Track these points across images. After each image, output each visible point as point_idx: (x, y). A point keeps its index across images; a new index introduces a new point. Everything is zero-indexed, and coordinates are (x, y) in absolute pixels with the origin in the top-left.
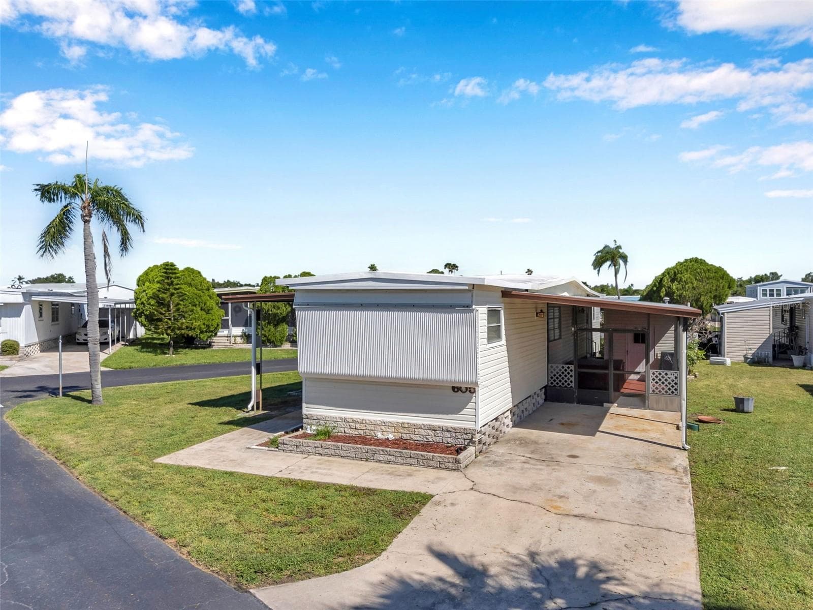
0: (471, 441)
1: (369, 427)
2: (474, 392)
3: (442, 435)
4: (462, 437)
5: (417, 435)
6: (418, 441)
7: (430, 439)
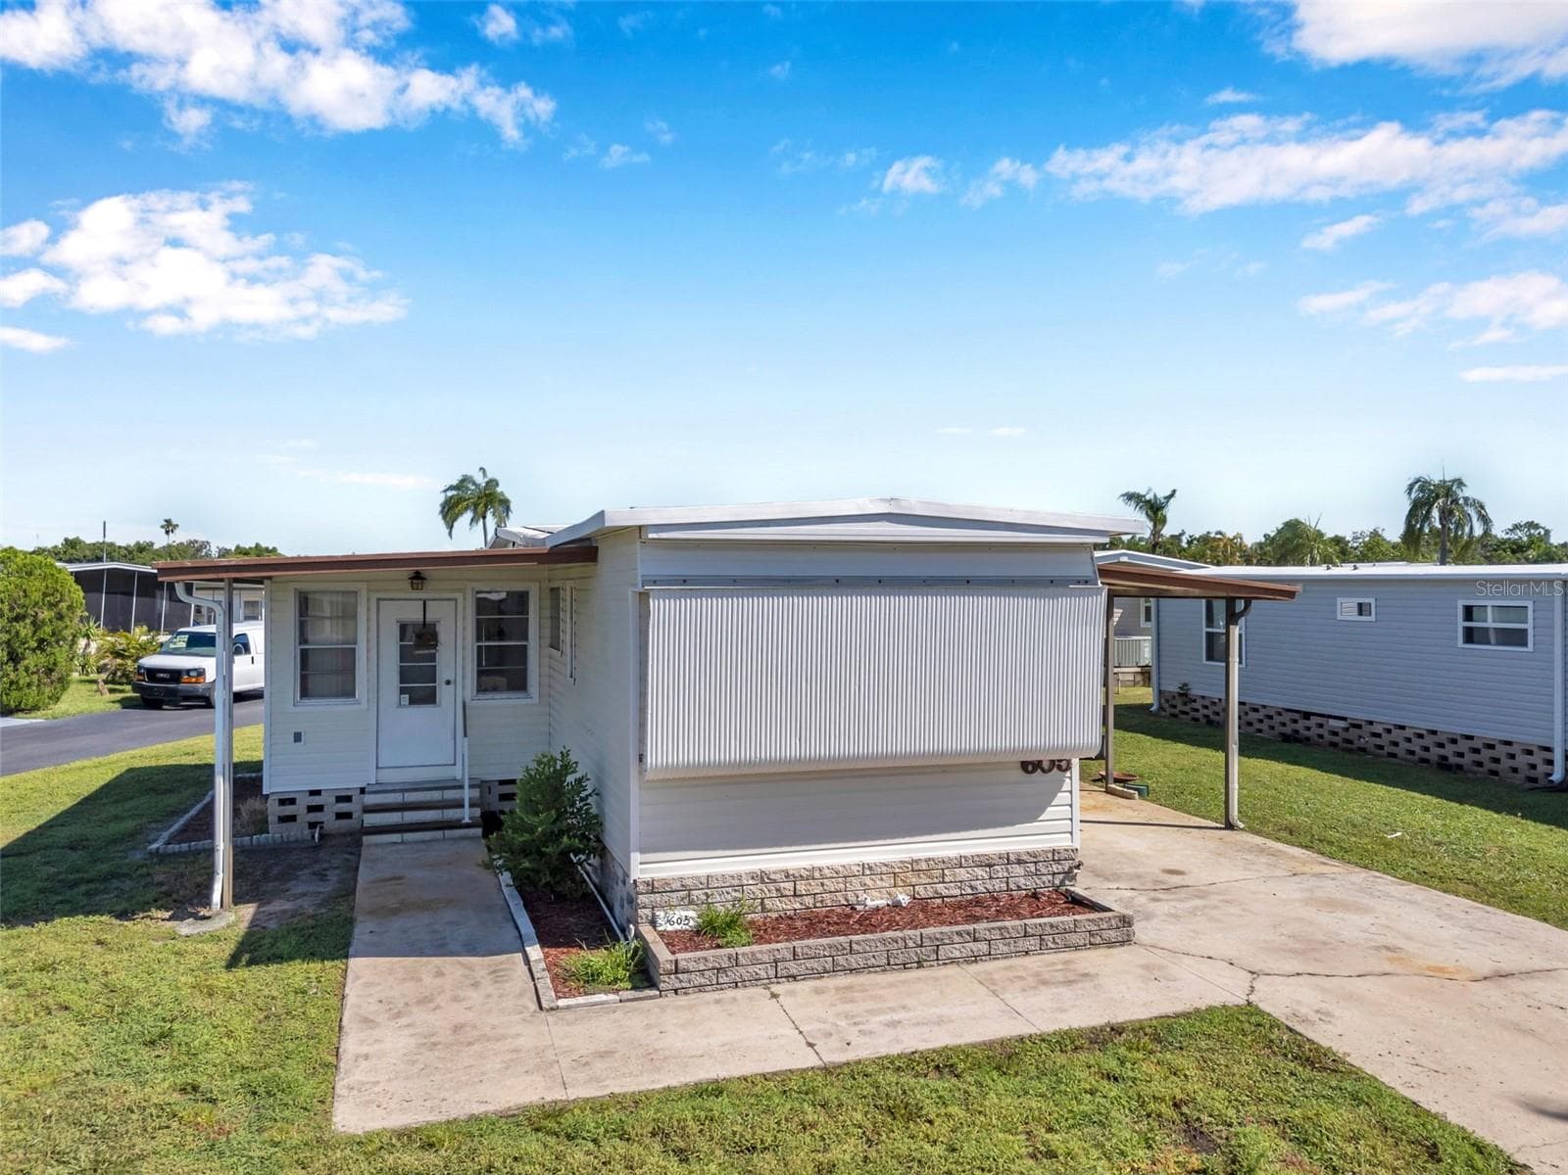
0: (1069, 874)
1: (830, 885)
2: (1069, 768)
3: (1006, 874)
4: (1050, 869)
5: (951, 882)
6: (952, 897)
7: (979, 887)
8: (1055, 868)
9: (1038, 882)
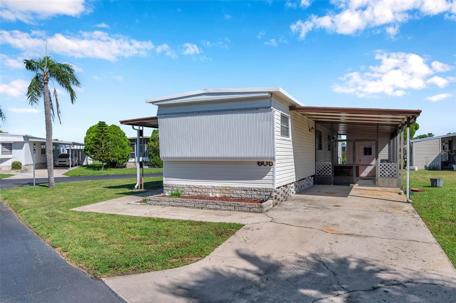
0: (270, 196)
1: (204, 190)
2: (272, 165)
3: (251, 194)
4: (264, 194)
5: (235, 194)
6: (235, 198)
7: (243, 196)
8: (266, 194)
9: (261, 197)
